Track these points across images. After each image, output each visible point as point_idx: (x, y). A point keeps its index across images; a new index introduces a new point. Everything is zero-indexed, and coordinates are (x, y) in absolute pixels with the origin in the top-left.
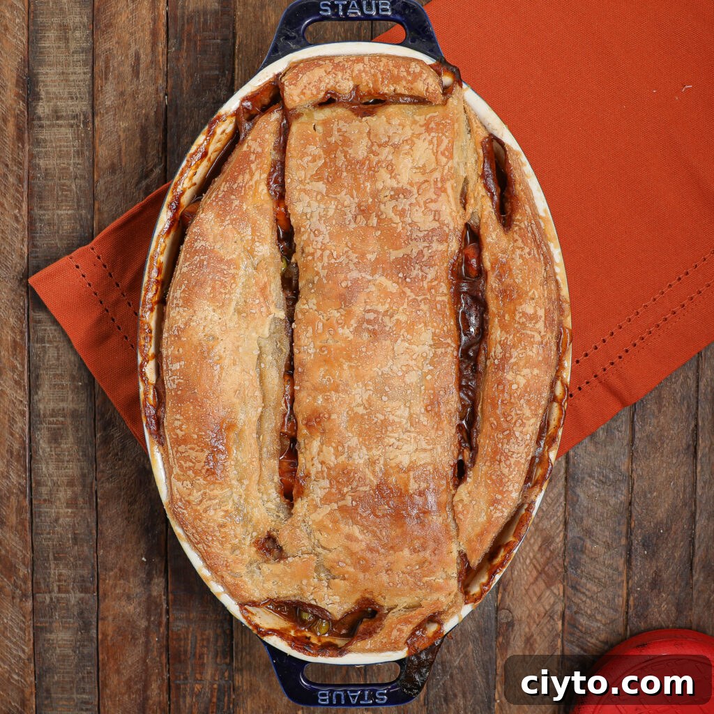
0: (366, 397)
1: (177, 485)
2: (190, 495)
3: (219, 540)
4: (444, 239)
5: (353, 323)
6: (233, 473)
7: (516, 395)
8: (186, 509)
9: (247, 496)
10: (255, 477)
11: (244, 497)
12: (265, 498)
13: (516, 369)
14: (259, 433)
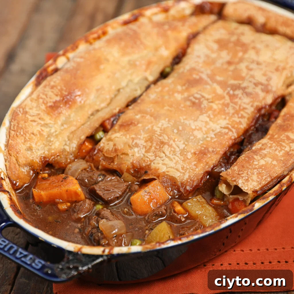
0: (165, 126)
1: (28, 102)
2: (30, 109)
3: (25, 138)
4: (267, 91)
5: (186, 95)
6: (63, 118)
7: (254, 166)
8: (22, 114)
9: (60, 133)
10: (73, 128)
11: (57, 133)
12: (68, 143)
13: (263, 157)
14: (92, 114)
